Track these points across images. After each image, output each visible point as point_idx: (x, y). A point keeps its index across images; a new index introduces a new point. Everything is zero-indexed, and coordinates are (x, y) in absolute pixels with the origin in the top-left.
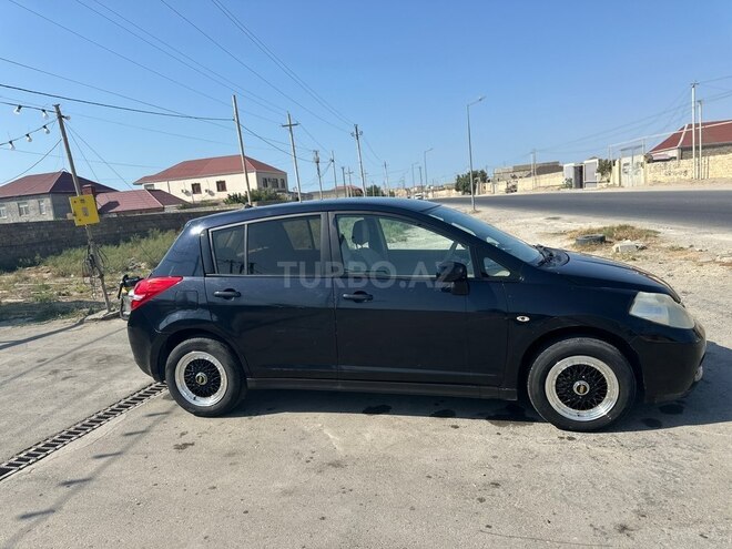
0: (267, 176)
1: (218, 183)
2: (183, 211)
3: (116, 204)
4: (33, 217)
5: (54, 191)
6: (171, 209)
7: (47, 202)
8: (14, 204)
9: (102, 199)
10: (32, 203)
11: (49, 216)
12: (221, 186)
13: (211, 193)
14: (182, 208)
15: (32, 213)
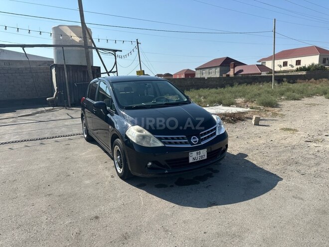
0: (326, 57)
1: (297, 61)
2: (268, 75)
3: (242, 71)
4: (213, 75)
5: (221, 65)
6: (264, 74)
7: (218, 70)
8: (207, 70)
9: (237, 69)
10: (214, 69)
11: (218, 75)
12: (298, 62)
13: (292, 66)
14: (269, 73)
15: (213, 74)
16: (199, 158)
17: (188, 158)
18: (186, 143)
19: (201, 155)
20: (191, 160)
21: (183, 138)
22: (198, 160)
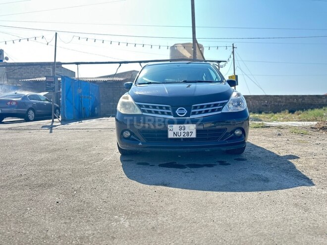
16: (183, 134)
17: (166, 132)
18: (169, 114)
19: (186, 131)
20: (171, 135)
21: (167, 108)
22: (182, 137)
